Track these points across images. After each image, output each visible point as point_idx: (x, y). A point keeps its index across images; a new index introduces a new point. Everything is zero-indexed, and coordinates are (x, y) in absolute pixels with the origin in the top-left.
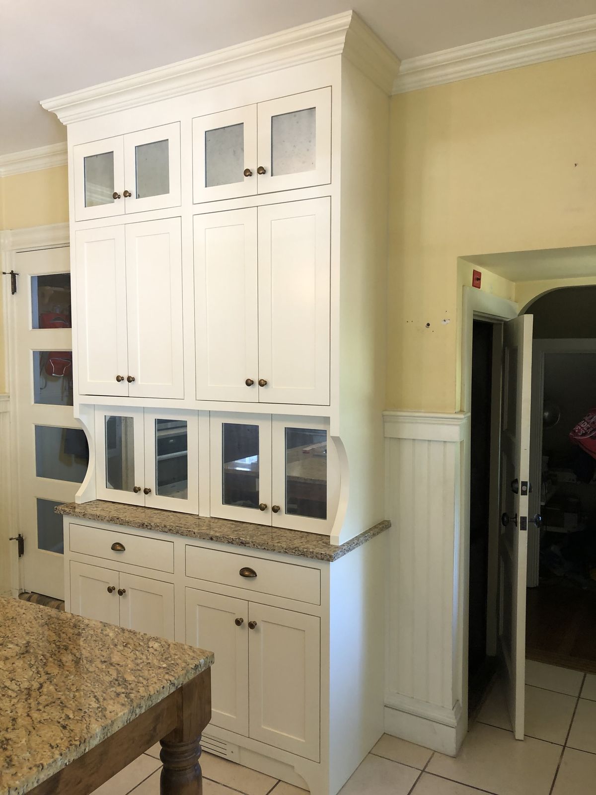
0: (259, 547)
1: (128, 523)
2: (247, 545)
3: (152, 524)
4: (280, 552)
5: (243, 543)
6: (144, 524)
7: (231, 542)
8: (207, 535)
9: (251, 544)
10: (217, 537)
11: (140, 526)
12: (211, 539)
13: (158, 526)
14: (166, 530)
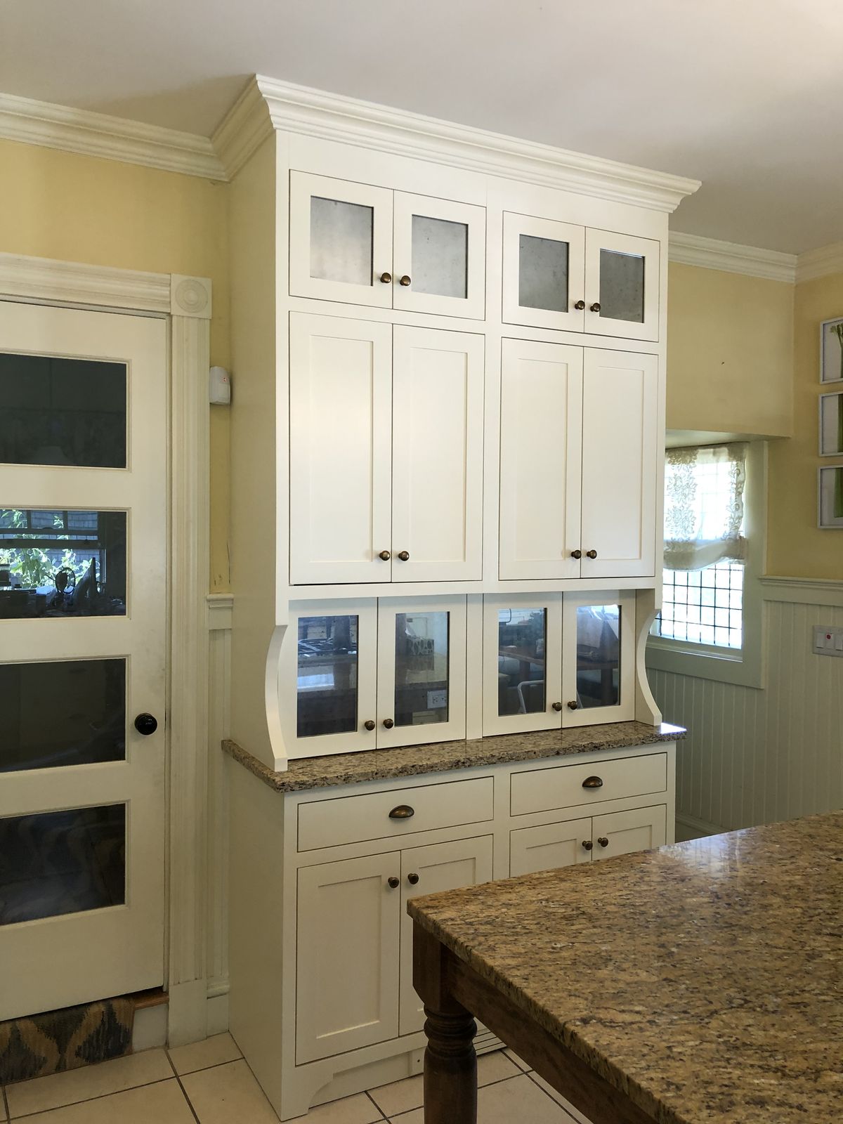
0: (615, 746)
1: (432, 767)
2: (602, 748)
3: (473, 758)
4: (637, 745)
5: (596, 747)
6: (459, 761)
7: (582, 750)
8: (552, 749)
9: (606, 745)
10: (565, 749)
11: (452, 766)
12: (558, 753)
13: (482, 758)
14: (494, 761)
